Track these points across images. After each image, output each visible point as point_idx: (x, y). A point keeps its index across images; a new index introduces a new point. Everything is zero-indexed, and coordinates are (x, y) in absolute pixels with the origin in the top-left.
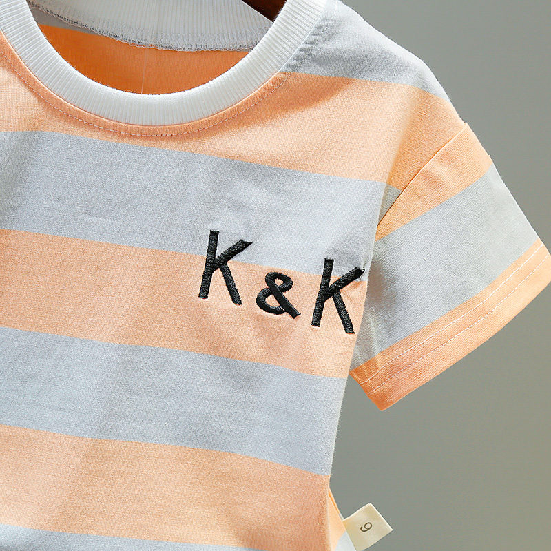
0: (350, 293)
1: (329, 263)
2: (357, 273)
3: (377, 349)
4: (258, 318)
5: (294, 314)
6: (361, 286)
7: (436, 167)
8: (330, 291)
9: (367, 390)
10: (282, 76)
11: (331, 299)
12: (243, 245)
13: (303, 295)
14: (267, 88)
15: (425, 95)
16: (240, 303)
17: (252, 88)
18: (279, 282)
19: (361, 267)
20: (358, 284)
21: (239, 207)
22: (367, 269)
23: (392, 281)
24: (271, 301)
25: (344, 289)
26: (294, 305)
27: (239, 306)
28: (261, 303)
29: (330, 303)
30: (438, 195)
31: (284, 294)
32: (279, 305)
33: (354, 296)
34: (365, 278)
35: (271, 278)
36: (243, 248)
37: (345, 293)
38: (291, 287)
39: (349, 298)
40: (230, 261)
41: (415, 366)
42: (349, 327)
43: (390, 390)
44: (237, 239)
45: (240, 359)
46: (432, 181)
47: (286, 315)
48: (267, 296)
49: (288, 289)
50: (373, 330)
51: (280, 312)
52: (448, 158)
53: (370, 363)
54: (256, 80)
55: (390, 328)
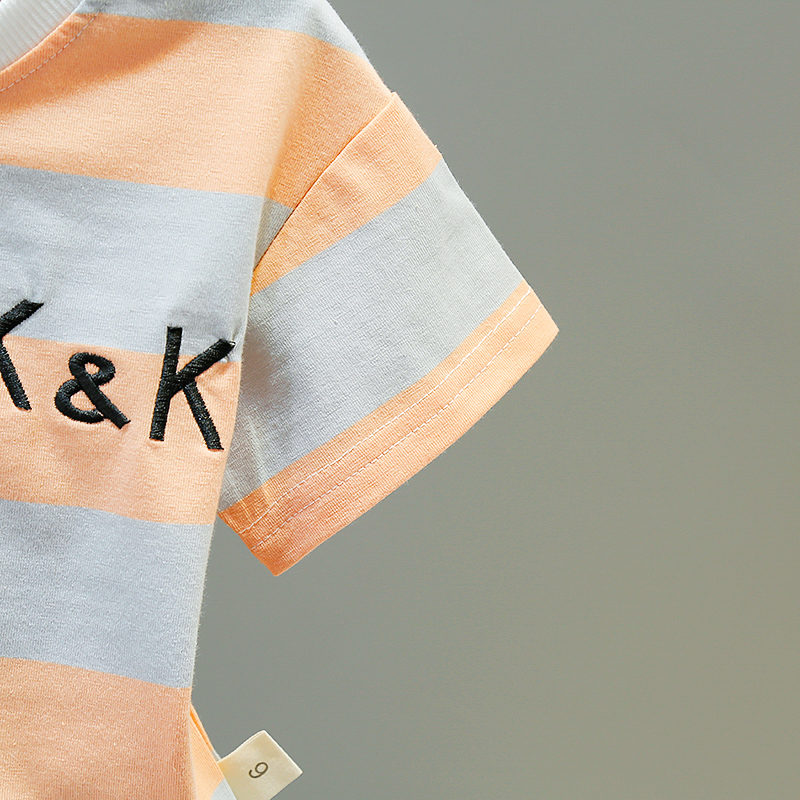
0: (212, 383)
1: (175, 335)
2: (223, 349)
3: (264, 475)
4: (59, 431)
5: (120, 421)
6: (230, 370)
7: (348, 169)
8: (178, 381)
9: (250, 542)
10: (79, 20)
11: (181, 394)
12: (28, 309)
13: (135, 391)
14: (55, 42)
15: (323, 50)
16: (27, 407)
17: (29, 42)
18: (91, 369)
19: (229, 339)
20: (224, 369)
21: (19, 244)
22: (239, 342)
23: (283, 361)
24: (81, 401)
25: (202, 375)
26: (118, 407)
27: (25, 413)
28: (63, 405)
29: (179, 400)
30: (354, 214)
31: (101, 388)
32: (94, 407)
33: (220, 387)
34: (236, 356)
35: (79, 362)
36: (28, 315)
37: (205, 383)
38: (112, 376)
39: (209, 390)
40: (7, 336)
41: (326, 499)
42: (212, 440)
43: (289, 541)
44: (16, 299)
45: (32, 500)
46: (343, 192)
47: (107, 424)
48: (73, 392)
49: (106, 380)
50: (257, 443)
51: (97, 419)
52: (366, 153)
53: (253, 498)
54: (36, 28)
55: (284, 438)
